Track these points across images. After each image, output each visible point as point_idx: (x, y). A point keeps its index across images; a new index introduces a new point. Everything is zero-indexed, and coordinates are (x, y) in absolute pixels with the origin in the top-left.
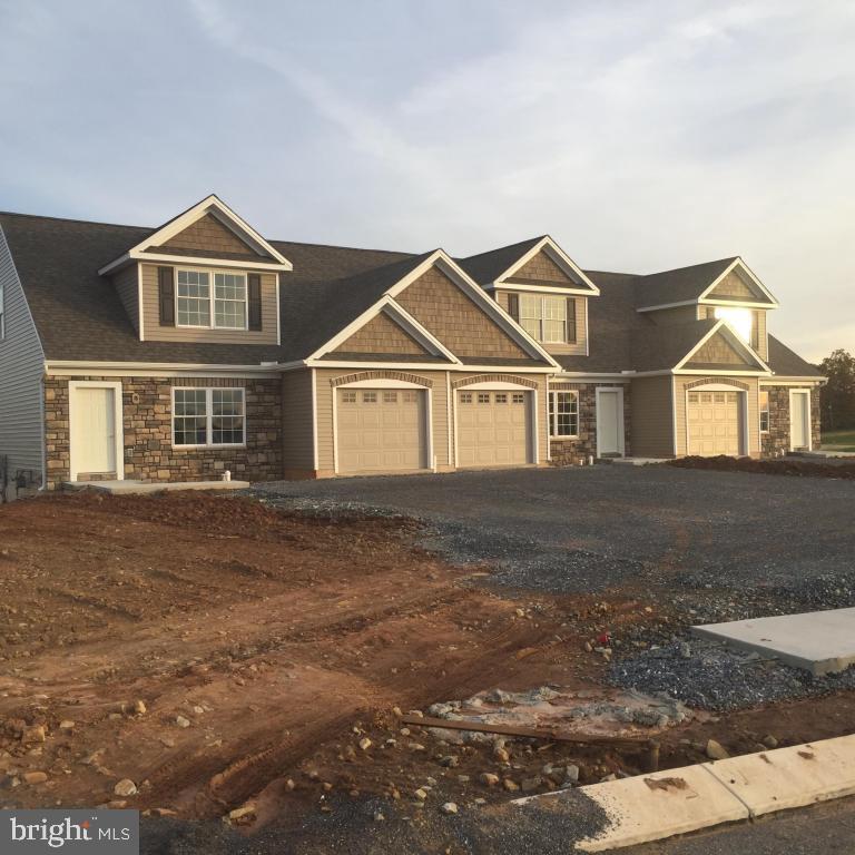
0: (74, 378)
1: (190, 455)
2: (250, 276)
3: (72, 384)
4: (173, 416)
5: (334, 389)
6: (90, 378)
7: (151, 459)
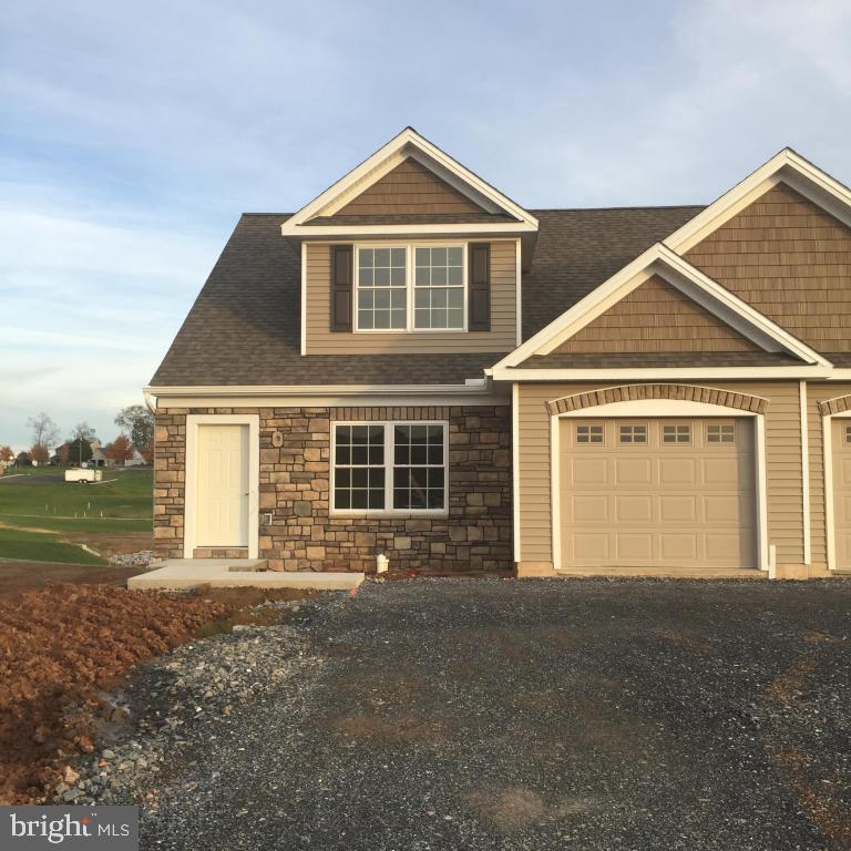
0: (194, 411)
1: (358, 526)
2: (472, 247)
3: (192, 420)
4: (333, 465)
5: (555, 420)
6: (216, 411)
7: (297, 531)
